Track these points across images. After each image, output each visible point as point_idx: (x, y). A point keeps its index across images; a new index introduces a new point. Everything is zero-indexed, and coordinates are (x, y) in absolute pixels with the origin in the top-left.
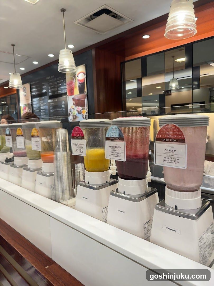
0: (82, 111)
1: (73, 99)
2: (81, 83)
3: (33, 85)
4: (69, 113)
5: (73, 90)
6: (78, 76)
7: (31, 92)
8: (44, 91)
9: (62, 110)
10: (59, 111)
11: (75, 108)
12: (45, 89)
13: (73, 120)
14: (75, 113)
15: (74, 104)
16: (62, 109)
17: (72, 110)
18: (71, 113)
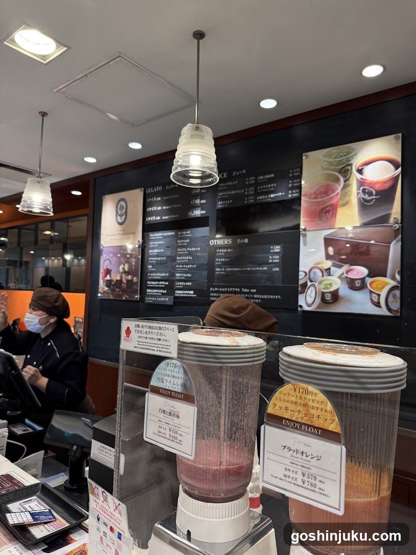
0: (369, 280)
1: (328, 241)
2: (374, 192)
3: (156, 194)
4: (301, 282)
5: (329, 211)
6: (360, 171)
7: (145, 214)
8: (198, 213)
9: (264, 272)
10: (250, 272)
11: (333, 269)
12: (202, 207)
13: (318, 307)
14: (331, 284)
15: (328, 257)
16: (265, 268)
17: (320, 274)
18: (309, 283)
